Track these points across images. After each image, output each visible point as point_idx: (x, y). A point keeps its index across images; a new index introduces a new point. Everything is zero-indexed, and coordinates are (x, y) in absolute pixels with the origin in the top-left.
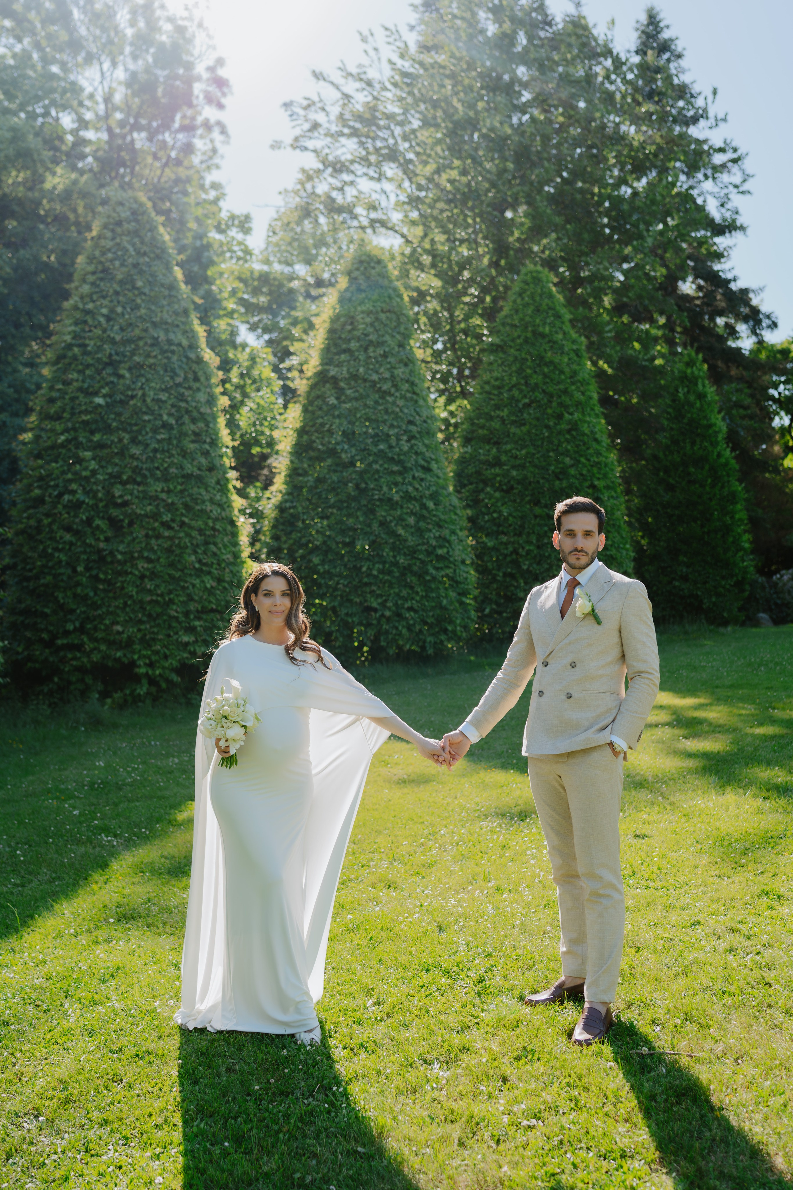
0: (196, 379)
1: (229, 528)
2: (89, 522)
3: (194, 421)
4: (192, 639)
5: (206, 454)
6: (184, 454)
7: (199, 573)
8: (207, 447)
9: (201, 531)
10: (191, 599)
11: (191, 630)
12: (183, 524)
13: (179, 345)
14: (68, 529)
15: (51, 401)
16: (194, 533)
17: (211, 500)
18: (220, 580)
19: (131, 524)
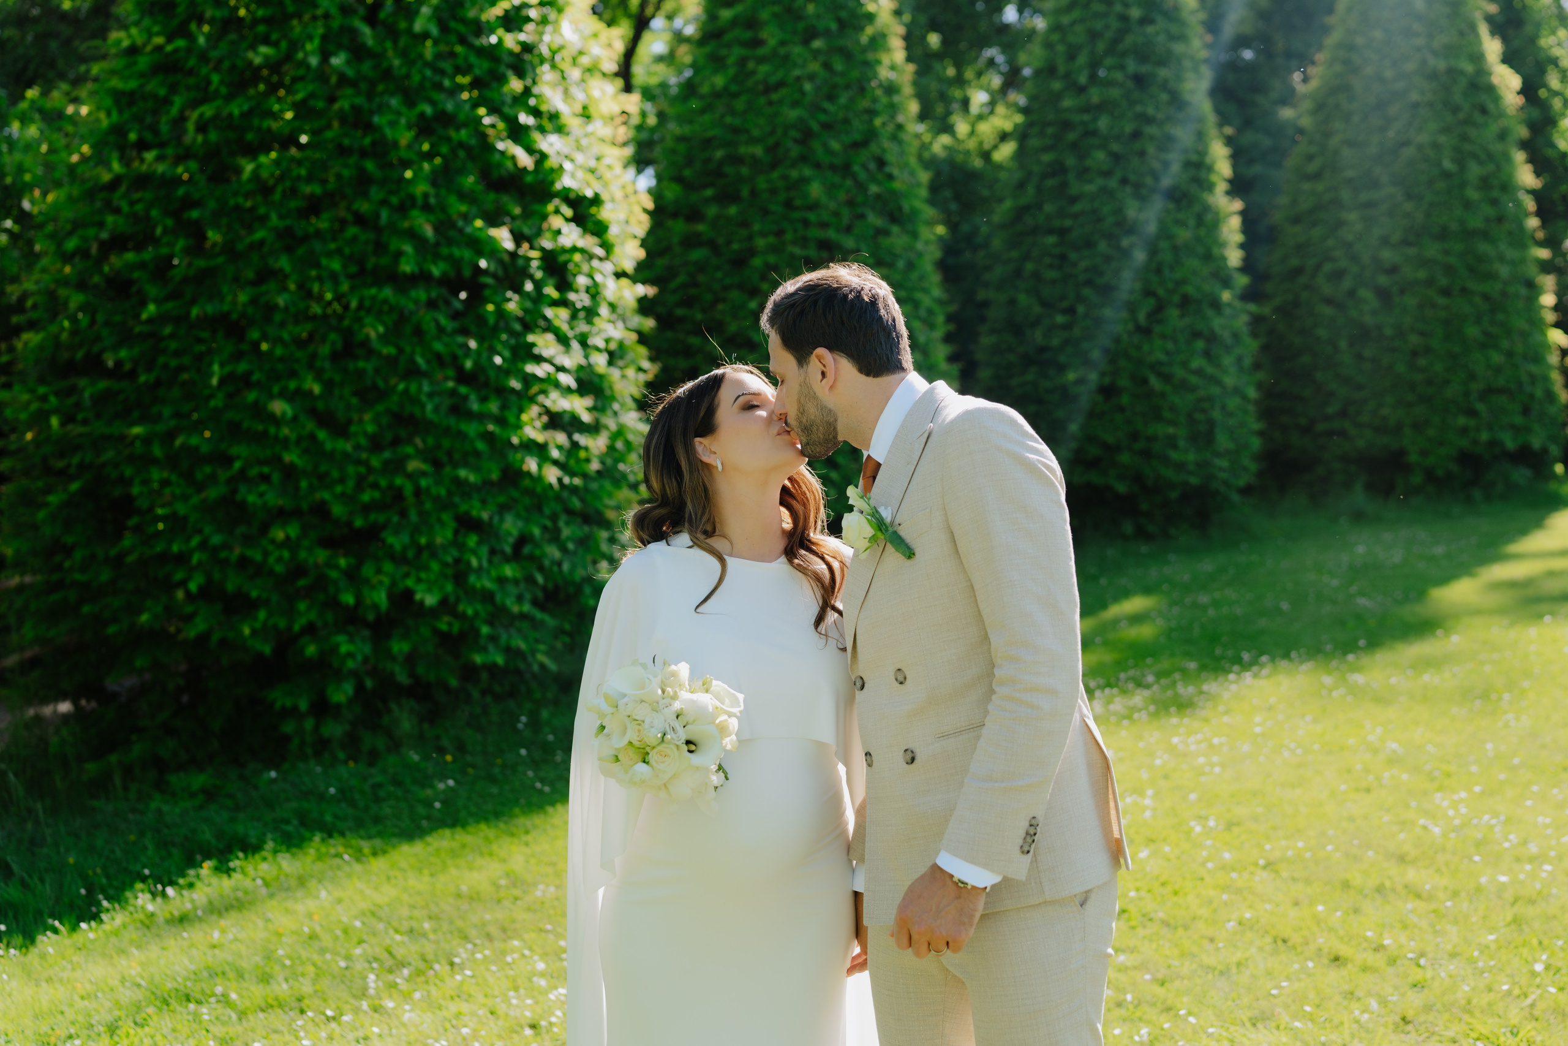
0: (1484, 111)
1: (1523, 291)
2: (1352, 293)
3: (1481, 163)
4: (1472, 423)
5: (1494, 202)
6: (1468, 205)
7: (1484, 346)
8: (1495, 193)
9: (1486, 297)
10: (1472, 376)
11: (1472, 413)
12: (1464, 290)
13: (1462, 73)
14: (1329, 301)
15: (1310, 158)
16: (1478, 300)
17: (1502, 259)
18: (1510, 354)
19: (1402, 292)
